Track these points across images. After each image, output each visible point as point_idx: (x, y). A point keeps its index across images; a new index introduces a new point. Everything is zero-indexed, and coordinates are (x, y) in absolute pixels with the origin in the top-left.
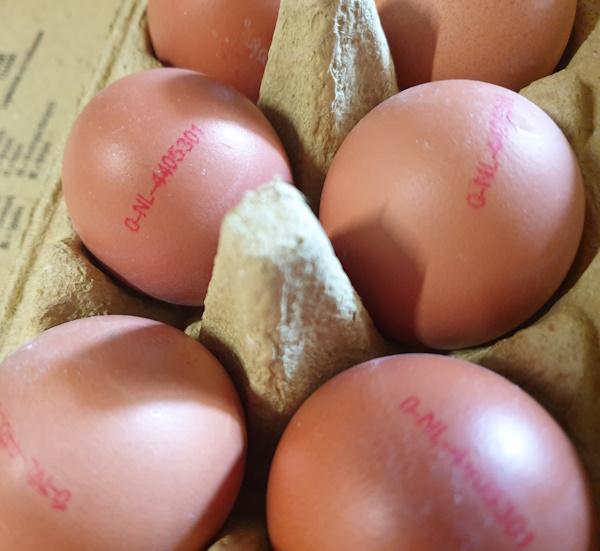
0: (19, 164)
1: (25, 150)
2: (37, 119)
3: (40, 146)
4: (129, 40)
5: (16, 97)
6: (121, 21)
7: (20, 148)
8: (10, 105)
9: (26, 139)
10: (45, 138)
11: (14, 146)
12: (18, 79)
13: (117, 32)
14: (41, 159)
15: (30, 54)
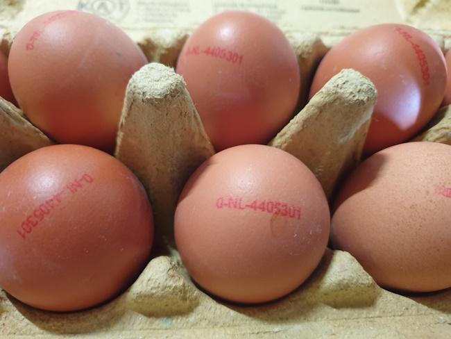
15: (340, 10)
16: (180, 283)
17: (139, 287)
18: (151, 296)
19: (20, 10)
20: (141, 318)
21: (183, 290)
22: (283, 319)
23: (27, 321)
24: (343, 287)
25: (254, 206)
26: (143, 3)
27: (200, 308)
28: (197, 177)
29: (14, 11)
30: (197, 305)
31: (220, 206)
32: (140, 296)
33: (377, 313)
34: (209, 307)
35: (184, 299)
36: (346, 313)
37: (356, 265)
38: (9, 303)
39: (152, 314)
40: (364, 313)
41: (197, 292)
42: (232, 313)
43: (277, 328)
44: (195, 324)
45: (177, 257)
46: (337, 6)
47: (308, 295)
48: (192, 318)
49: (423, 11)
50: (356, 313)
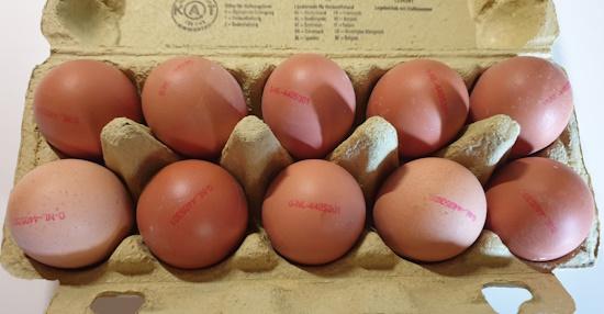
0: (343, 28)
1: (351, 29)
2: (371, 28)
3: (355, 35)
4: (391, 60)
5: (384, 11)
6: (403, 53)
7: (353, 25)
8: (378, 11)
9: (357, 27)
10: (360, 36)
11: (353, 22)
12: (396, 9)
13: (396, 53)
14: (346, 38)
15: (414, 9)
16: (266, 251)
17: (240, 253)
18: (249, 258)
19: (123, 14)
20: (241, 273)
21: (268, 256)
22: (332, 275)
23: (170, 274)
24: (369, 256)
25: (311, 206)
26: (230, 6)
27: (278, 267)
28: (277, 184)
29: (117, 16)
30: (277, 265)
31: (291, 205)
32: (242, 259)
33: (395, 274)
34: (284, 266)
35: (269, 261)
36: (374, 273)
37: (380, 242)
38: (157, 263)
39: (248, 270)
40: (386, 273)
41: (277, 257)
42: (299, 270)
43: (327, 280)
44: (276, 277)
45: (264, 233)
46: (411, 5)
47: (348, 260)
48: (274, 273)
49: (490, 11)
50: (380, 273)
